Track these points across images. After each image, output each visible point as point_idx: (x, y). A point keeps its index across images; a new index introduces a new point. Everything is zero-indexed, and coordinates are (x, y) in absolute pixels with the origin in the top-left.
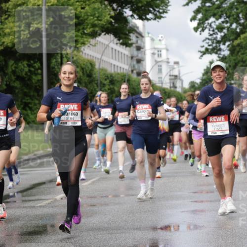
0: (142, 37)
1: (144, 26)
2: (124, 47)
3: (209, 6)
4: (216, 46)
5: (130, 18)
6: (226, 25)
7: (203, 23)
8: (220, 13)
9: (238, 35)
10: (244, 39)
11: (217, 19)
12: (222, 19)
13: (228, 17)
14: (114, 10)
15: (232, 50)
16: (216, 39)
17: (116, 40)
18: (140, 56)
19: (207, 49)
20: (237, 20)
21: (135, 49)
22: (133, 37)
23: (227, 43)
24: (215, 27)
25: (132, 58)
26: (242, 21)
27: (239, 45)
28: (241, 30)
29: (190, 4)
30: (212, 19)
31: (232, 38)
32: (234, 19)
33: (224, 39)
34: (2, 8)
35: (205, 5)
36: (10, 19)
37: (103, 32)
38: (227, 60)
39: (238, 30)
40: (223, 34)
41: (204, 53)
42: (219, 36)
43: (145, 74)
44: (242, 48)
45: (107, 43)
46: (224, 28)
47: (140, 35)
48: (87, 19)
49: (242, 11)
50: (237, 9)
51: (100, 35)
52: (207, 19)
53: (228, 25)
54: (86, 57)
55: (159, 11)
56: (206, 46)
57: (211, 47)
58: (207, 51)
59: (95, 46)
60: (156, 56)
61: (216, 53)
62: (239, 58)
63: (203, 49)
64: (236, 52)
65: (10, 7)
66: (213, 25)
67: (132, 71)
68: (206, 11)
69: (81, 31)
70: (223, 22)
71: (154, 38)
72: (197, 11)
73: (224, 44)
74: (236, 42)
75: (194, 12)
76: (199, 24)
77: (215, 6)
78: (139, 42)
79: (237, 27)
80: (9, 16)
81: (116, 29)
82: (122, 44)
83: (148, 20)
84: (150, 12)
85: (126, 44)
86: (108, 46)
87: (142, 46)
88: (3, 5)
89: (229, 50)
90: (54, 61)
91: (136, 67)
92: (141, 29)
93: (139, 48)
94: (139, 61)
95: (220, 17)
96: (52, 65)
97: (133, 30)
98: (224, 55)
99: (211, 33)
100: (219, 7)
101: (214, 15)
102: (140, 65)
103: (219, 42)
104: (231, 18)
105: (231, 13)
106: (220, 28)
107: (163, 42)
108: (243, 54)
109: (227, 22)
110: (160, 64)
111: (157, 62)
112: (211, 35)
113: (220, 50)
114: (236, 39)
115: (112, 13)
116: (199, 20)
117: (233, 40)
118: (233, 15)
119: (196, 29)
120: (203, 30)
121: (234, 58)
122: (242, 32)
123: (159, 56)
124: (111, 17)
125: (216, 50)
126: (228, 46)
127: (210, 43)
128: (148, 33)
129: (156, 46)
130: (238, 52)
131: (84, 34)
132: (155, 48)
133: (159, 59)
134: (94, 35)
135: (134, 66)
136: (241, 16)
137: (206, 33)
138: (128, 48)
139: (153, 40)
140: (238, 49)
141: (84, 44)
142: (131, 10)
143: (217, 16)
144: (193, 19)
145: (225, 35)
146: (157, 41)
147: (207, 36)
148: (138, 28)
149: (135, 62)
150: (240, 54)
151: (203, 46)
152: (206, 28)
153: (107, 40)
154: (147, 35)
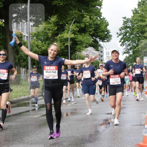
0: (103, 48)
1: (103, 44)
2: (97, 51)
3: (126, 37)
4: (128, 51)
5: (99, 41)
6: (131, 44)
7: (124, 43)
8: (129, 40)
9: (135, 47)
10: (137, 48)
11: (128, 42)
12: (130, 42)
13: (132, 41)
14: (93, 38)
15: (134, 53)
16: (128, 48)
17: (94, 49)
18: (102, 54)
19: (125, 52)
20: (135, 42)
21: (100, 52)
22: (100, 48)
23: (132, 50)
24: (128, 44)
25: (99, 55)
26: (137, 43)
27: (136, 51)
28: (136, 45)
29: (119, 36)
30: (126, 42)
31: (133, 48)
32: (134, 42)
33: (131, 49)
34: (55, 38)
35: (124, 37)
36: (58, 42)
37: (89, 46)
38: (132, 56)
39: (135, 46)
40: (130, 47)
41: (124, 53)
42: (129, 47)
43: (88, 55)
44: (137, 52)
45: (90, 50)
46: (131, 45)
47: (102, 47)
48: (84, 41)
49: (136, 39)
50: (135, 38)
51: (88, 47)
52: (125, 42)
53: (132, 44)
54: (84, 55)
55: (108, 39)
56: (125, 51)
57: (126, 51)
58: (125, 53)
59: (87, 51)
60: (107, 54)
61: (128, 53)
62: (136, 55)
63: (124, 52)
64: (135, 53)
65: (58, 38)
66: (127, 44)
67: (99, 60)
68: (124, 39)
69: (82, 46)
70: (130, 43)
71: (107, 48)
72: (121, 39)
73: (131, 50)
74: (135, 50)
75: (120, 39)
76: (122, 43)
77: (128, 37)
78: (102, 50)
79: (135, 44)
80: (57, 41)
81: (94, 45)
82: (96, 50)
83: (105, 42)
84: (105, 39)
85: (97, 50)
86: (91, 51)
87: (103, 51)
88: (55, 37)
89: (133, 52)
90: (72, 56)
91: (101, 58)
92: (102, 45)
93: (101, 52)
94: (102, 56)
95: (129, 41)
96: (72, 58)
97: (100, 45)
98: (131, 54)
99: (126, 46)
100: (129, 38)
101: (127, 40)
102: (102, 57)
103: (129, 50)
104: (133, 41)
105: (133, 40)
106: (129, 45)
107: (110, 50)
108: (137, 54)
109: (132, 43)
110: (109, 57)
111: (107, 56)
112: (126, 47)
113: (129, 52)
114: (135, 48)
115: (93, 40)
116: (122, 42)
117: (134, 49)
118: (134, 40)
119: (121, 45)
120: (123, 45)
121: (134, 55)
122: (137, 46)
123: (109, 54)
124: (92, 41)
125: (128, 52)
126: (132, 51)
127: (126, 50)
128: (105, 47)
129: (108, 51)
130: (136, 53)
131: (83, 47)
132: (107, 52)
133: (108, 56)
134: (86, 47)
135: (100, 58)
136: (136, 41)
137: (124, 47)
138: (98, 52)
139: (106, 49)
140: (135, 52)
141: (83, 50)
142: (99, 39)
143: (128, 41)
144: (120, 41)
145: (131, 47)
146: (108, 49)
147: (125, 47)
148: (101, 45)
149: (100, 57)
150: (136, 54)
151: (123, 51)
152: (124, 45)
153: (90, 49)
154: (104, 47)
